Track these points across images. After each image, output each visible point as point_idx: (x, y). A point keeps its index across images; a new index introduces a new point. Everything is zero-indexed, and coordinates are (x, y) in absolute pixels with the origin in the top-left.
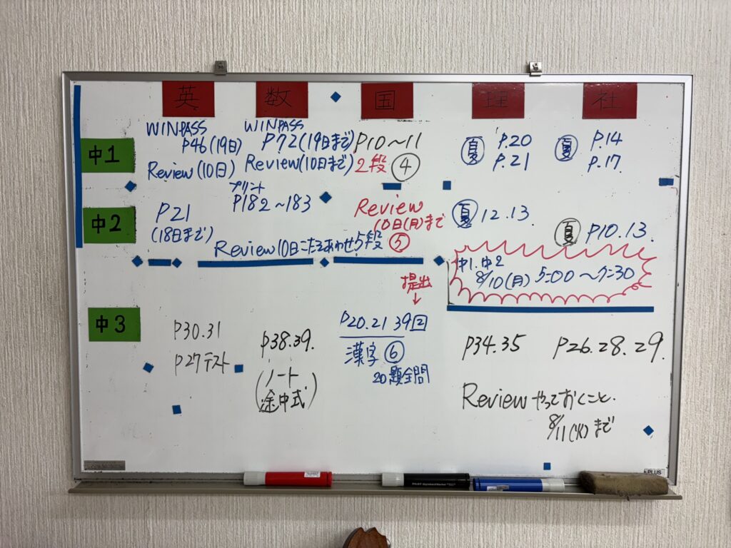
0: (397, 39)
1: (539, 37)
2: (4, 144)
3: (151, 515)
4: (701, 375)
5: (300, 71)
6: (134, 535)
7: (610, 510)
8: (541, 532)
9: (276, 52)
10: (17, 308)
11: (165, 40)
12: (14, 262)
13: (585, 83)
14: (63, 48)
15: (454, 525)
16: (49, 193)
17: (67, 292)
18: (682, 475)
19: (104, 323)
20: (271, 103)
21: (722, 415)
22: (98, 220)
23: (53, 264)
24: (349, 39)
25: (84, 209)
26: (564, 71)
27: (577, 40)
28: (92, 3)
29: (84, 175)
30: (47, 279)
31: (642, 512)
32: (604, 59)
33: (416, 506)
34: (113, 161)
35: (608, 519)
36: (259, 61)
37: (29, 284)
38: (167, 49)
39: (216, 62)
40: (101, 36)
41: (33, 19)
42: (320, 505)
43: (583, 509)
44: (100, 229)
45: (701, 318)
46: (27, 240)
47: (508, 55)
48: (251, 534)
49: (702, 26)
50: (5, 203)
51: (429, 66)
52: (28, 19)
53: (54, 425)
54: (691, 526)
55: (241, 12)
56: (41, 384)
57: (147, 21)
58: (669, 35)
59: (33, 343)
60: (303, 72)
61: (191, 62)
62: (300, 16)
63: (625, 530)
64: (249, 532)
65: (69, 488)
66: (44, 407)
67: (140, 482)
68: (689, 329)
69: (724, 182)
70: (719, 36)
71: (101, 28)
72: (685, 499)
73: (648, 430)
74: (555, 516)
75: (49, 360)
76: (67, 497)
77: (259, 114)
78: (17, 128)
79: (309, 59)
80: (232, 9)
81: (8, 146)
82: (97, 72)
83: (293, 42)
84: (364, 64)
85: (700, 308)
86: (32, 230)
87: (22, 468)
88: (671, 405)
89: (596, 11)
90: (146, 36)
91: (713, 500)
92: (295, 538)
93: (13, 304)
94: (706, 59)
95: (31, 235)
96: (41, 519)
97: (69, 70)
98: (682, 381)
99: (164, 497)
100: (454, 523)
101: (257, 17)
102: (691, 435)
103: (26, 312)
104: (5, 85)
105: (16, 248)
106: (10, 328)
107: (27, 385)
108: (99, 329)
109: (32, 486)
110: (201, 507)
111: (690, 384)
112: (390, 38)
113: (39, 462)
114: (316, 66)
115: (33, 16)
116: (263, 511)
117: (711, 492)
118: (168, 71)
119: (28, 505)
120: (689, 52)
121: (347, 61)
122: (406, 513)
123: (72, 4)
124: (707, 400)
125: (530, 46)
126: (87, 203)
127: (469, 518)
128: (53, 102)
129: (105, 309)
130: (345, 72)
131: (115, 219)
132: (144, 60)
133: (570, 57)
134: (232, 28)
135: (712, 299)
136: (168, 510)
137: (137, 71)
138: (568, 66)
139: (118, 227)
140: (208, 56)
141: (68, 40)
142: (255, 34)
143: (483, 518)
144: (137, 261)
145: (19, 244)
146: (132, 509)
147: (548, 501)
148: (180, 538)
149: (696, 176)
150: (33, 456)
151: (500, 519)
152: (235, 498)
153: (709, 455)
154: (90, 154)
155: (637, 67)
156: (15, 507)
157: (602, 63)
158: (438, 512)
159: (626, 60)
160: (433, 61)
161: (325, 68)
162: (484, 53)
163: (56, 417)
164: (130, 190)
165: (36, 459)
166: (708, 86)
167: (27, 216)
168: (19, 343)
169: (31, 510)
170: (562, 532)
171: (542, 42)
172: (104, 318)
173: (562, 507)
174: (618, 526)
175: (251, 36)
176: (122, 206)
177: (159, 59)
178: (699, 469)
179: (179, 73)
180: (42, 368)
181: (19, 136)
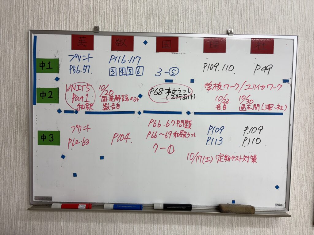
0: (172, 19)
1: (233, 18)
2: (3, 59)
3: (63, 220)
4: (300, 164)
5: (130, 31)
6: (55, 229)
7: (261, 221)
8: (230, 230)
9: (120, 23)
10: (7, 130)
11: (73, 17)
12: (6, 110)
13: (252, 39)
14: (29, 20)
15: (193, 227)
16: (22, 81)
17: (29, 124)
18: (291, 208)
19: (44, 137)
20: (118, 45)
21: (309, 181)
22: (43, 93)
23: (23, 112)
24: (151, 18)
25: (38, 88)
26: (243, 33)
27: (248, 20)
29: (37, 74)
30: (21, 118)
31: (274, 222)
32: (260, 28)
33: (177, 218)
34: (50, 68)
35: (260, 225)
36: (113, 27)
37: (13, 120)
38: (74, 21)
39: (95, 27)
40: (46, 15)
41: (17, 7)
42: (135, 217)
43: (249, 221)
44: (44, 97)
45: (300, 139)
46: (12, 101)
47: (219, 26)
49: (302, 15)
50: (3, 85)
51: (185, 30)
53: (22, 180)
54: (295, 229)
55: (106, 6)
56: (17, 163)
57: (65, 9)
58: (288, 19)
59: (14, 146)
60: (132, 32)
61: (84, 27)
62: (131, 8)
63: (266, 230)
64: (105, 228)
65: (28, 208)
66: (18, 173)
68: (295, 144)
69: (310, 81)
70: (309, 19)
71: (46, 12)
72: (292, 217)
73: (277, 187)
74: (237, 223)
75: (21, 153)
76: (27, 212)
77: (113, 49)
78: (9, 54)
79: (134, 26)
80: (102, 4)
81: (5, 61)
82: (44, 30)
83: (128, 19)
84: (157, 29)
85: (300, 135)
86: (15, 97)
87: (8, 199)
88: (287, 176)
89: (257, 8)
90: (65, 15)
91: (305, 217)
92: (125, 231)
93: (5, 129)
94: (303, 29)
95: (14, 99)
96: (15, 221)
97: (32, 29)
98: (292, 166)
99: (69, 213)
100: (193, 225)
101: (112, 8)
102: (295, 189)
103: (11, 132)
104: (4, 35)
106: (4, 139)
107: (11, 163)
108: (42, 140)
110: (84, 217)
111: (295, 167)
112: (169, 18)
113: (15, 196)
114: (137, 29)
115: (17, 6)
116: (111, 219)
117: (304, 214)
118: (74, 30)
119: (10, 214)
120: (296, 26)
121: (151, 27)
122: (173, 221)
123: (34, 1)
124: (302, 175)
125: (228, 22)
126: (38, 86)
127: (200, 224)
128: (24, 43)
129: (45, 131)
130: (150, 32)
131: (50, 93)
132: (64, 26)
133: (245, 27)
134: (102, 13)
135: (305, 131)
136: (70, 218)
137: (61, 30)
138: (245, 31)
139: (51, 96)
140: (91, 24)
141: (32, 16)
142: (112, 16)
143: (206, 224)
144: (59, 111)
145: (8, 103)
146: (55, 217)
147: (234, 217)
148: (75, 231)
149: (299, 79)
151: (213, 224)
152: (99, 213)
153: (303, 198)
154: (40, 65)
155: (274, 32)
156: (5, 216)
157: (259, 30)
158: (187, 221)
159: (269, 28)
160: (187, 28)
161: (141, 30)
162: (209, 25)
163: (23, 177)
164: (57, 81)
165: (14, 195)
166: (304, 41)
167: (13, 91)
168: (8, 145)
169: (11, 217)
170: (239, 230)
171: (234, 21)
172: (44, 135)
173: (240, 220)
174: (263, 228)
175: (110, 16)
176: (53, 87)
177: (70, 25)
178: (299, 204)
179: (79, 31)
180: (17, 156)
181: (10, 57)
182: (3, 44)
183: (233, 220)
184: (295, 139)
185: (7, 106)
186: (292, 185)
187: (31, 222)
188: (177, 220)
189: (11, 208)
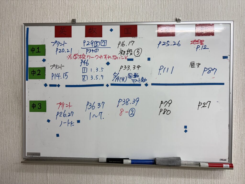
0: (132, 11)
1: (180, 9)
2: (4, 46)
4: (240, 125)
5: (100, 22)
6: (43, 179)
7: (208, 174)
8: (183, 181)
9: (92, 16)
10: (7, 100)
11: (56, 13)
12: (6, 85)
13: (196, 24)
14: (23, 16)
15: (152, 178)
16: (18, 63)
17: (23, 96)
18: (234, 161)
19: (34, 106)
20: (90, 32)
22: (33, 71)
23: (19, 86)
24: (116, 11)
25: (29, 68)
26: (188, 20)
27: (193, 10)
28: (33, 1)
29: (29, 57)
30: (17, 91)
31: (220, 174)
32: (202, 16)
34: (38, 52)
35: (207, 177)
36: (86, 19)
37: (11, 93)
38: (57, 15)
39: (72, 19)
40: (36, 12)
41: (14, 7)
42: (106, 169)
43: (198, 173)
44: (34, 74)
45: (239, 105)
47: (169, 15)
48: (82, 179)
49: (236, 4)
51: (143, 20)
52: (13, 7)
53: (18, 140)
54: (238, 180)
55: (81, 3)
56: (14, 126)
57: (50, 7)
58: (225, 8)
59: (11, 113)
60: (101, 22)
61: (64, 20)
62: (100, 4)
63: (213, 181)
64: (81, 178)
65: (22, 161)
66: (14, 134)
67: (45, 160)
68: (235, 109)
70: (242, 7)
71: (36, 9)
74: (188, 175)
75: (16, 118)
76: (21, 165)
77: (86, 36)
78: (8, 42)
79: (103, 18)
80: (78, 2)
81: (5, 47)
82: (34, 23)
83: (98, 12)
84: (121, 19)
85: (239, 101)
87: (7, 155)
88: (229, 136)
90: (50, 11)
92: (97, 181)
93: (5, 99)
94: (238, 15)
95: (12, 77)
96: (12, 172)
97: (25, 23)
98: (233, 128)
99: (53, 166)
101: (86, 5)
102: (237, 147)
103: (10, 102)
104: (5, 28)
105: (7, 81)
106: (4, 107)
107: (9, 126)
108: (33, 108)
109: (10, 161)
110: (65, 169)
111: (236, 128)
112: (129, 11)
113: (12, 153)
114: (105, 20)
115: (14, 6)
116: (86, 171)
118: (57, 22)
119: (8, 166)
120: (232, 13)
121: (115, 19)
122: (136, 173)
123: (27, 2)
124: (242, 134)
125: (177, 12)
126: (30, 66)
127: (158, 176)
128: (20, 33)
129: (35, 101)
130: (115, 22)
131: (39, 71)
132: (49, 19)
133: (191, 15)
134: (78, 8)
135: (243, 98)
136: (54, 170)
137: (47, 23)
138: (190, 19)
139: (40, 74)
140: (70, 18)
141: (25, 13)
143: (163, 175)
144: (46, 85)
145: (8, 79)
146: (42, 169)
147: (186, 170)
148: (58, 180)
149: (236, 55)
150: (10, 151)
151: (168, 176)
152: (77, 166)
154: (31, 50)
155: (214, 18)
156: (4, 168)
157: (202, 17)
158: (147, 173)
159: (210, 16)
160: (144, 18)
161: (108, 21)
162: (161, 15)
163: (18, 137)
164: (44, 62)
165: (11, 151)
166: (239, 25)
167: (11, 71)
168: (7, 112)
169: (9, 169)
170: (191, 181)
171: (181, 11)
172: (34, 104)
173: (191, 172)
174: (211, 180)
175: (84, 11)
176: (41, 67)
177: (54, 19)
178: (240, 159)
179: (60, 23)
180: (14, 121)
181: (9, 44)
182: (4, 35)
183: (186, 172)
184: (235, 105)
185: (6, 82)
186: (234, 143)
187: (24, 173)
188: (139, 172)
189: (9, 162)
